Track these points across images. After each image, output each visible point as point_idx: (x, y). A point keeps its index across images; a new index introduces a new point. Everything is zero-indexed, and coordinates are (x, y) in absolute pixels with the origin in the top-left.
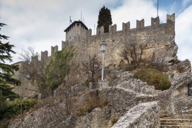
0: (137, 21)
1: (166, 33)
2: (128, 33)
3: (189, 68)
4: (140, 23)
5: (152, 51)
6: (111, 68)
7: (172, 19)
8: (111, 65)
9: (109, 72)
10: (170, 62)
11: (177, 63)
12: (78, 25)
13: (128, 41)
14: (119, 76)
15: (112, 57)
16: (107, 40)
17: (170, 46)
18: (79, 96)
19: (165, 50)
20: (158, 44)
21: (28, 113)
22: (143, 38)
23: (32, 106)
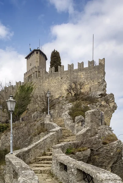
0: (79, 63)
1: (98, 73)
2: (72, 72)
3: (112, 99)
4: (81, 65)
5: (89, 86)
6: (61, 99)
7: (102, 62)
8: (61, 97)
9: (59, 102)
10: (99, 95)
11: (104, 96)
12: (37, 53)
13: (72, 78)
14: (64, 107)
15: (61, 91)
16: (57, 77)
17: (101, 83)
18: (38, 121)
19: (97, 86)
20: (93, 81)
21: (3, 134)
22: (83, 77)
23: (5, 129)
